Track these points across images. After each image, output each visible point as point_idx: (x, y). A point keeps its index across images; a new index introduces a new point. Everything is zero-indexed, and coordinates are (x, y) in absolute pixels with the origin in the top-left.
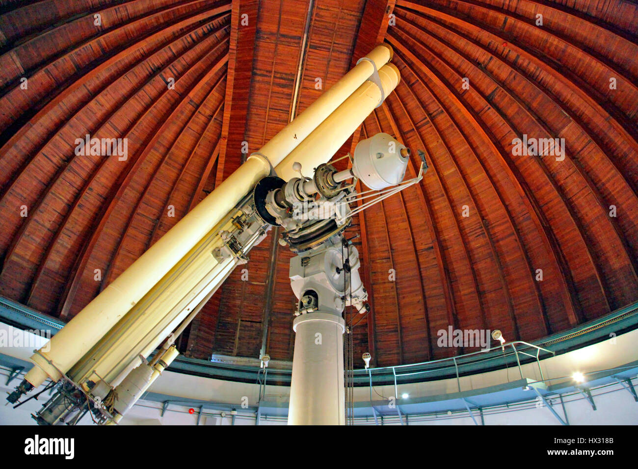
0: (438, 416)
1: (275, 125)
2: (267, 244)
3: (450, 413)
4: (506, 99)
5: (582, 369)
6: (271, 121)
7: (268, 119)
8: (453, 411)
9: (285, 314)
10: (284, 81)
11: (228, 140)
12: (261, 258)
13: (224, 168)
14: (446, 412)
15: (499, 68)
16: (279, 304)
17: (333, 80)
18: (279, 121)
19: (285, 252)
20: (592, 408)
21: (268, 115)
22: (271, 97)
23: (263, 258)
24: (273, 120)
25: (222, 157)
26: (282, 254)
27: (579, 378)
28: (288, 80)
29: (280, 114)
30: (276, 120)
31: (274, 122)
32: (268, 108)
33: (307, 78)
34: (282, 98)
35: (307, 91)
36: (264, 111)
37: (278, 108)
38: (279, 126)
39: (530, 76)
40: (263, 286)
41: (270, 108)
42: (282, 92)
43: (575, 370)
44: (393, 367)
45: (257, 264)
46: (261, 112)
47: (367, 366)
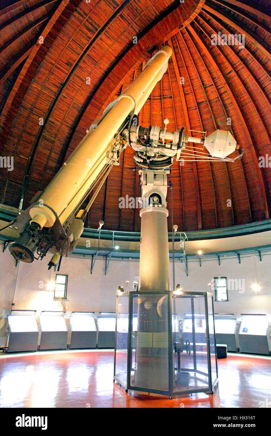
0: (124, 259)
1: (70, 53)
2: (35, 132)
3: (130, 259)
4: (207, 109)
5: (202, 249)
6: (69, 49)
7: (68, 47)
8: (132, 258)
9: (37, 182)
10: (91, 26)
11: (40, 49)
12: (29, 140)
13: (29, 67)
14: (128, 258)
15: (212, 92)
16: (34, 175)
17: (120, 44)
18: (74, 52)
19: (46, 141)
20: (200, 266)
21: (69, 44)
22: (78, 32)
23: (30, 141)
24: (71, 49)
25: (30, 59)
26: (43, 142)
27: (200, 253)
28: (94, 27)
29: (77, 47)
30: (72, 50)
31: (70, 50)
32: (71, 39)
33: (106, 33)
34: (84, 38)
35: (101, 42)
36: (67, 39)
37: (78, 42)
38: (73, 55)
39: (225, 104)
40: (26, 159)
41: (72, 40)
42: (86, 33)
43: (199, 249)
44: (114, 231)
45: (26, 143)
46: (65, 38)
47: (100, 228)
